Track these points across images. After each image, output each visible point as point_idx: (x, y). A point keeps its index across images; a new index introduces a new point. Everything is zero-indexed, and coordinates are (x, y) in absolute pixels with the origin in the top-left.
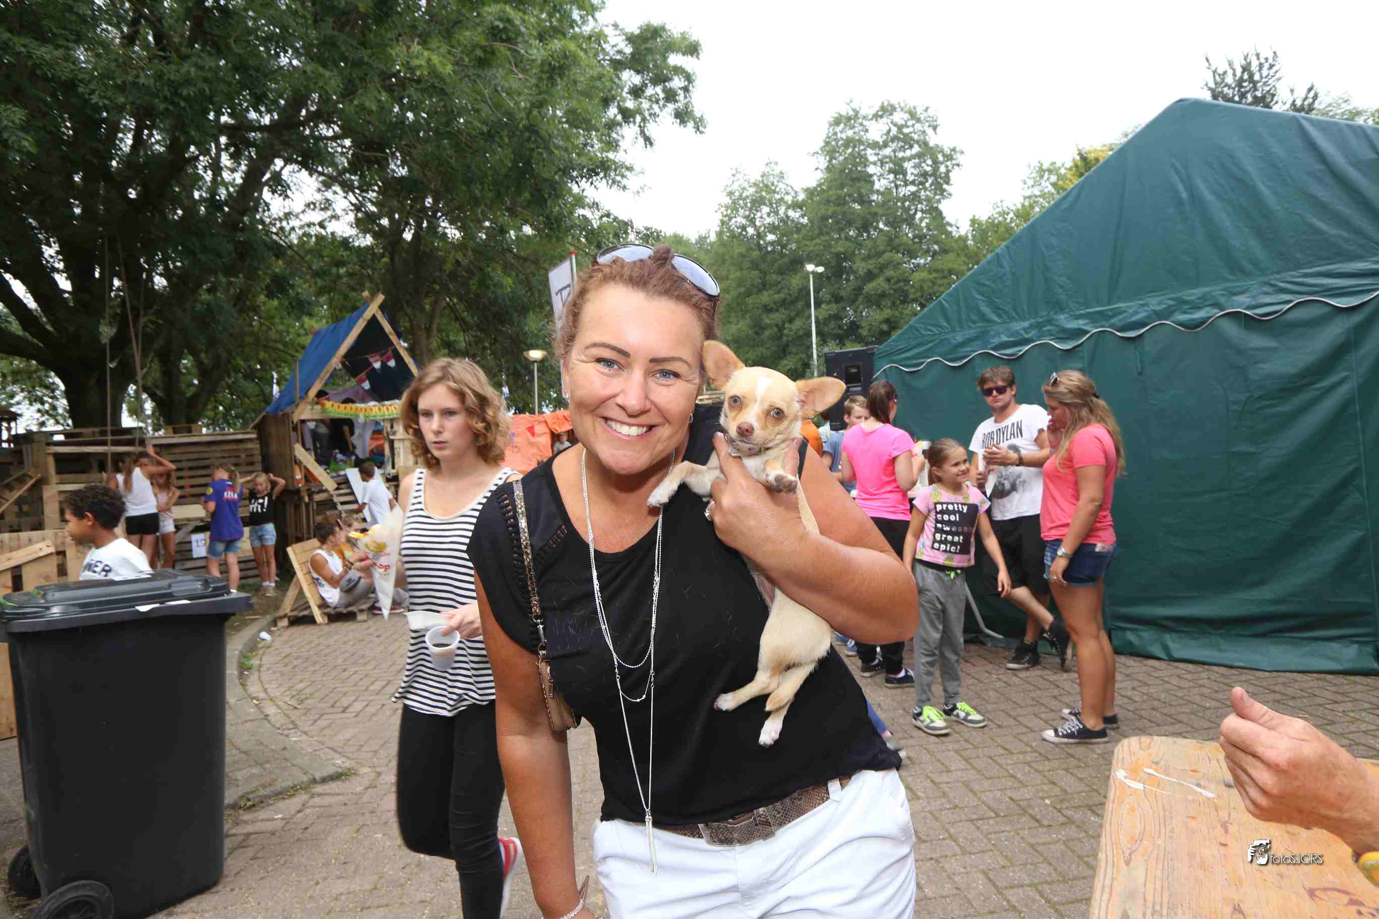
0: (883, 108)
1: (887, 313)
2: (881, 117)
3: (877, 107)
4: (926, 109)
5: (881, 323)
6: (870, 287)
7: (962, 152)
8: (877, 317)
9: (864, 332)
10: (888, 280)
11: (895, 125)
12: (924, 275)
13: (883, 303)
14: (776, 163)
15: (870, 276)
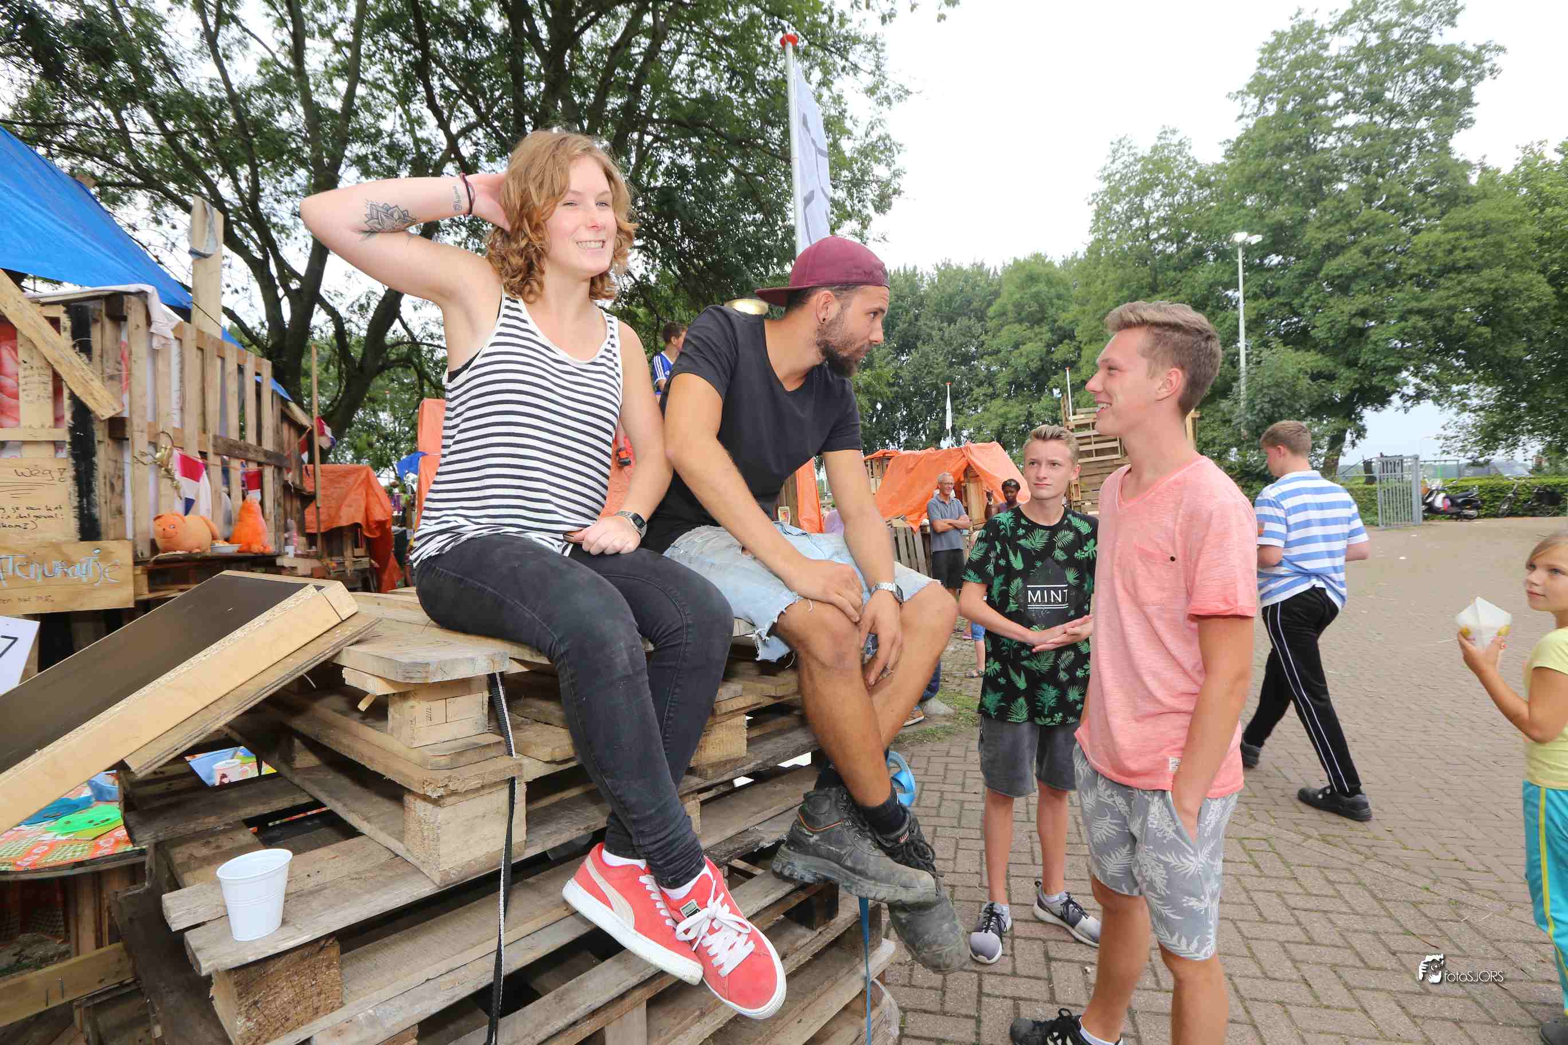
1: (1362, 301)
5: (1355, 315)
6: (1331, 266)
8: (1347, 308)
9: (1319, 334)
10: (1367, 252)
12: (1436, 235)
13: (1354, 287)
14: (1174, 132)
15: (1332, 249)
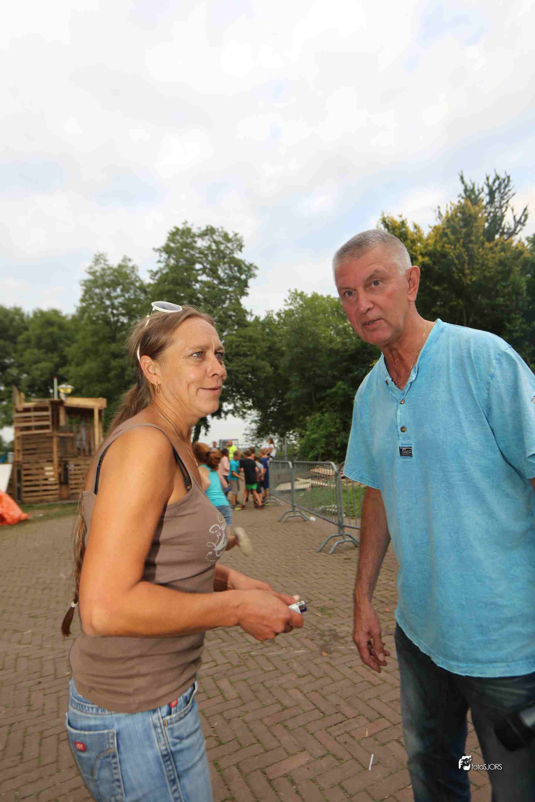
0: (207, 230)
2: (206, 235)
3: (204, 228)
4: (236, 235)
7: (256, 268)
11: (215, 242)
